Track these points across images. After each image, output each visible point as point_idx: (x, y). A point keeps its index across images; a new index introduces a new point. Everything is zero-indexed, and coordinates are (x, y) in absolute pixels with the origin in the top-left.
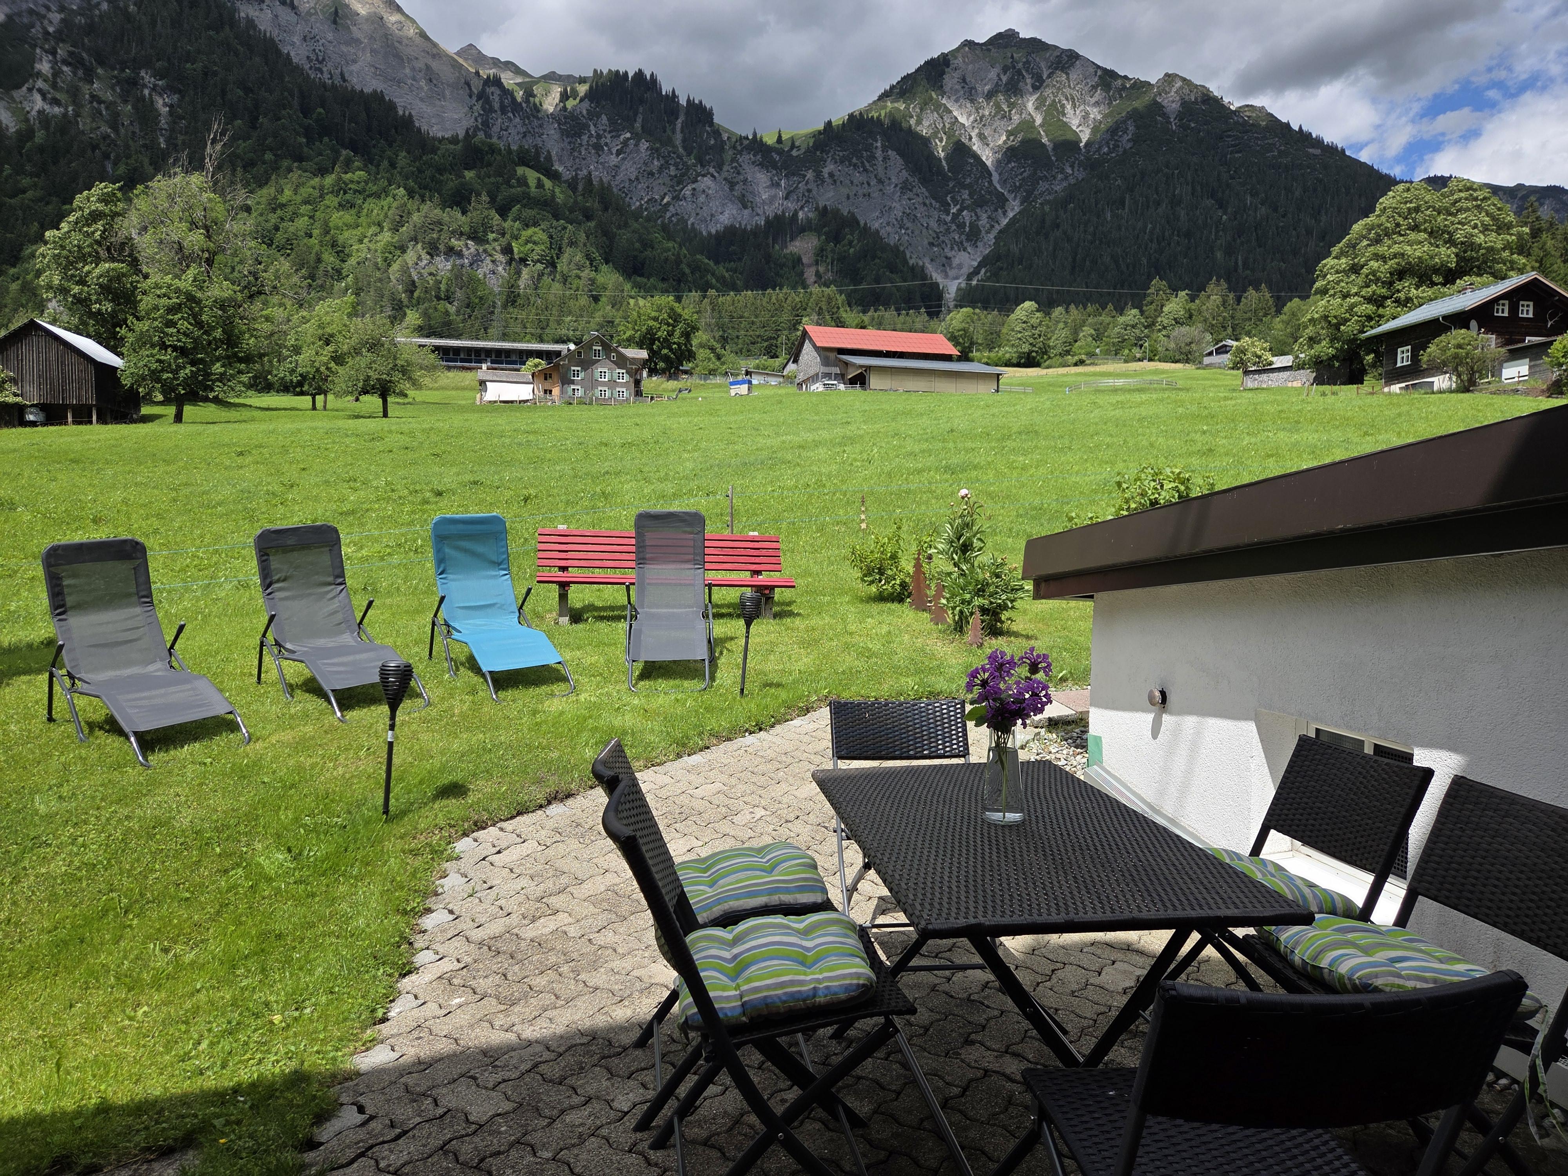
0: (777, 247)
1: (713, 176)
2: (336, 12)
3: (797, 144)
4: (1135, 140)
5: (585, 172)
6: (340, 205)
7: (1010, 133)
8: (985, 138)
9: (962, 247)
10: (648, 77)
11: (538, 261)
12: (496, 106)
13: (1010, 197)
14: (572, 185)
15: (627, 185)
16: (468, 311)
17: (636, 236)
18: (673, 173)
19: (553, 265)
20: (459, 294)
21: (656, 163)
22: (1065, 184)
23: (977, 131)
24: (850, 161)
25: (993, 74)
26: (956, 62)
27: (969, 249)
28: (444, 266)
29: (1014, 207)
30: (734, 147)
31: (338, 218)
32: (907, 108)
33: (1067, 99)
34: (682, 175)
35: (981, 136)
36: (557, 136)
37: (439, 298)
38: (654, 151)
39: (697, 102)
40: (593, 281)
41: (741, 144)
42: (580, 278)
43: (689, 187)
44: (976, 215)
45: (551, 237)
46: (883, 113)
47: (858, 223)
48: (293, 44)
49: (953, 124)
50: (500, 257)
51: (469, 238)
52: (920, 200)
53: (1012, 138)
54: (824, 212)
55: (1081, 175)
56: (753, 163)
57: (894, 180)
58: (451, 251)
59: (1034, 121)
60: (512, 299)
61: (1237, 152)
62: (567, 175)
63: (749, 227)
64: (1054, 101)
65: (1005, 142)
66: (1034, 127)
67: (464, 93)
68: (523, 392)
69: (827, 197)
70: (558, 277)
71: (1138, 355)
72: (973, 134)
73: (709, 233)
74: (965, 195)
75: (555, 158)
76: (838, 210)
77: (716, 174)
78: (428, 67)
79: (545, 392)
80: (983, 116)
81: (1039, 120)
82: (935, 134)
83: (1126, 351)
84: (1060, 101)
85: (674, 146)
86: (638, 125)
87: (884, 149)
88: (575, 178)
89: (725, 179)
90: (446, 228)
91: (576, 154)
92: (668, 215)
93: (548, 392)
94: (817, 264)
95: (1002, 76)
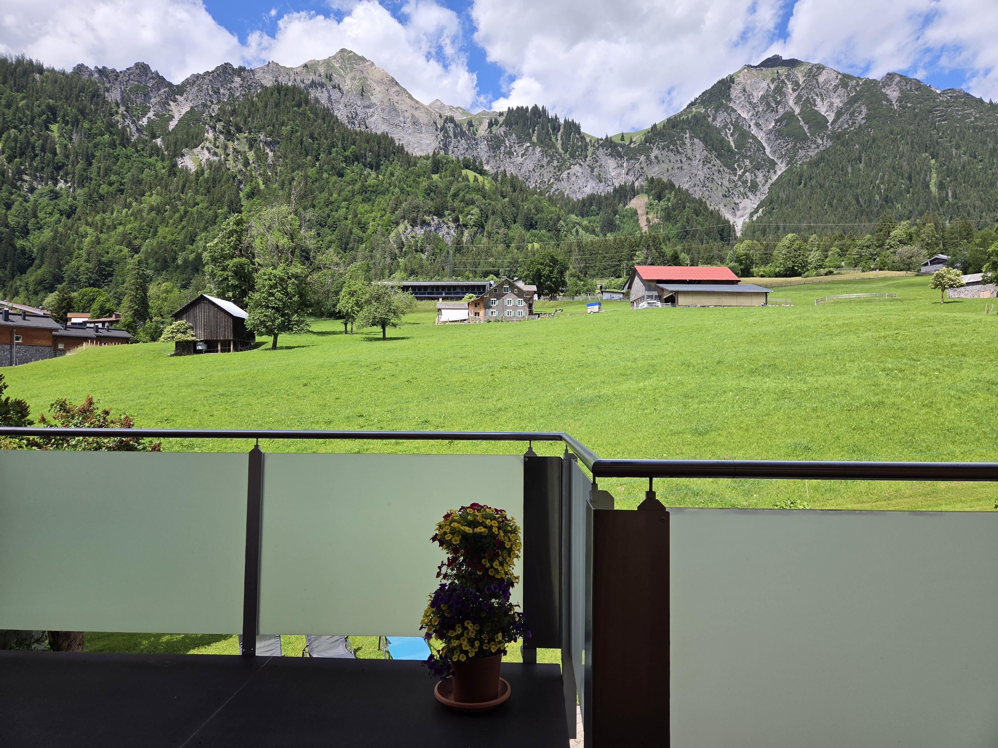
0: (621, 205)
1: (580, 164)
2: (363, 89)
3: (634, 140)
4: (868, 118)
5: (502, 169)
6: (363, 200)
7: (777, 121)
8: (760, 125)
9: (745, 196)
10: (541, 109)
11: (474, 225)
12: (451, 134)
13: (778, 162)
14: (495, 178)
15: (528, 174)
16: (433, 257)
17: (533, 206)
18: (555, 165)
19: (483, 227)
20: (428, 247)
21: (545, 159)
22: (817, 151)
23: (754, 121)
24: (668, 148)
25: (764, 85)
26: (739, 79)
27: (751, 197)
28: (420, 232)
29: (781, 168)
30: (594, 146)
31: (362, 208)
32: (706, 111)
33: (817, 95)
34: (561, 166)
35: (757, 125)
36: (486, 149)
37: (417, 251)
38: (544, 153)
39: (570, 120)
40: (506, 235)
41: (598, 143)
42: (498, 233)
43: (566, 172)
44: (755, 175)
45: (481, 210)
46: (690, 116)
47: (674, 186)
48: (339, 110)
49: (737, 118)
50: (451, 224)
51: (434, 215)
52: (716, 168)
53: (778, 124)
54: (652, 181)
55: (829, 144)
56: (606, 154)
57: (698, 156)
58: (424, 223)
59: (794, 112)
60: (459, 248)
61: (945, 120)
62: (492, 172)
63: (603, 194)
64: (808, 97)
65: (774, 127)
66: (794, 116)
67: (433, 129)
68: (463, 314)
69: (654, 172)
70: (485, 233)
71: (872, 266)
72: (752, 124)
73: (578, 200)
74: (747, 162)
75: (484, 162)
76: (661, 179)
77: (582, 163)
78: (413, 116)
79: (476, 314)
80: (758, 112)
81: (797, 110)
82: (725, 126)
83: (863, 263)
84: (812, 97)
85: (556, 148)
86: (534, 139)
87: (691, 138)
88: (497, 174)
89: (588, 165)
90: (421, 209)
91: (497, 158)
92: (553, 190)
93: (477, 314)
94: (647, 213)
95: (771, 85)
